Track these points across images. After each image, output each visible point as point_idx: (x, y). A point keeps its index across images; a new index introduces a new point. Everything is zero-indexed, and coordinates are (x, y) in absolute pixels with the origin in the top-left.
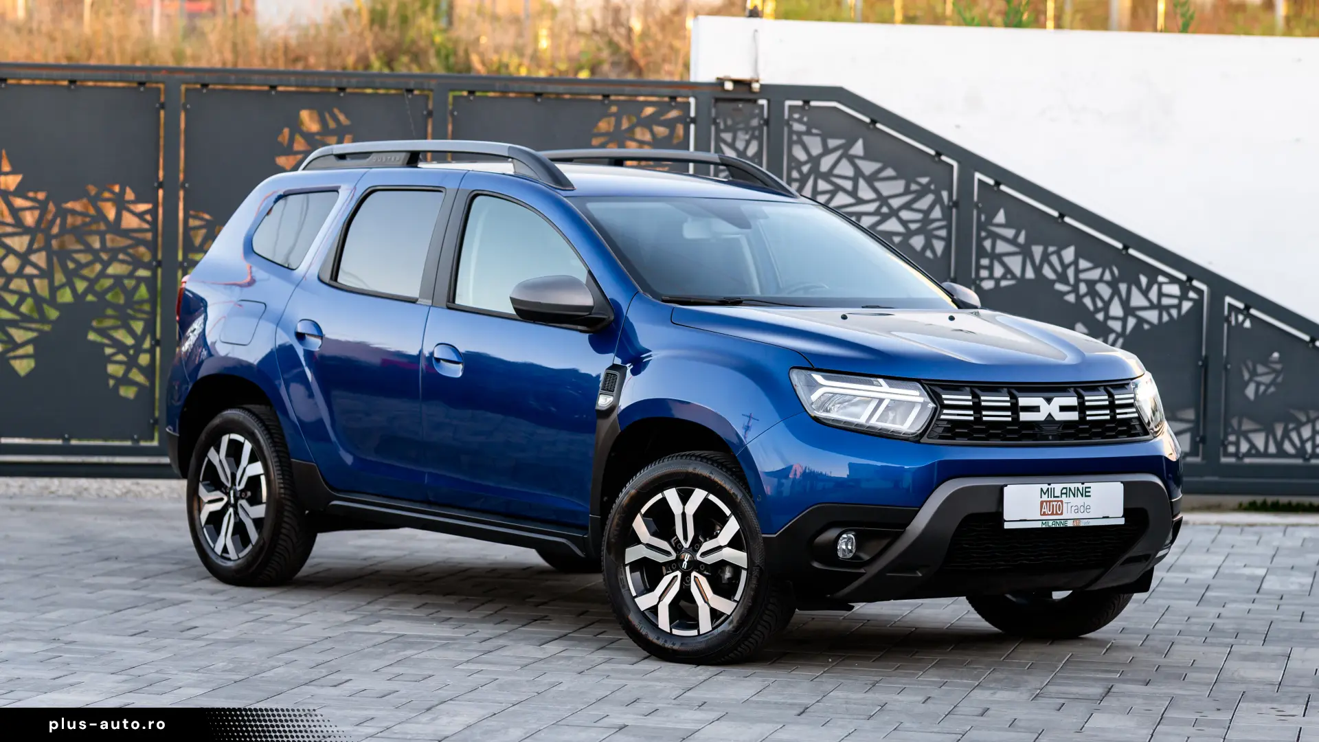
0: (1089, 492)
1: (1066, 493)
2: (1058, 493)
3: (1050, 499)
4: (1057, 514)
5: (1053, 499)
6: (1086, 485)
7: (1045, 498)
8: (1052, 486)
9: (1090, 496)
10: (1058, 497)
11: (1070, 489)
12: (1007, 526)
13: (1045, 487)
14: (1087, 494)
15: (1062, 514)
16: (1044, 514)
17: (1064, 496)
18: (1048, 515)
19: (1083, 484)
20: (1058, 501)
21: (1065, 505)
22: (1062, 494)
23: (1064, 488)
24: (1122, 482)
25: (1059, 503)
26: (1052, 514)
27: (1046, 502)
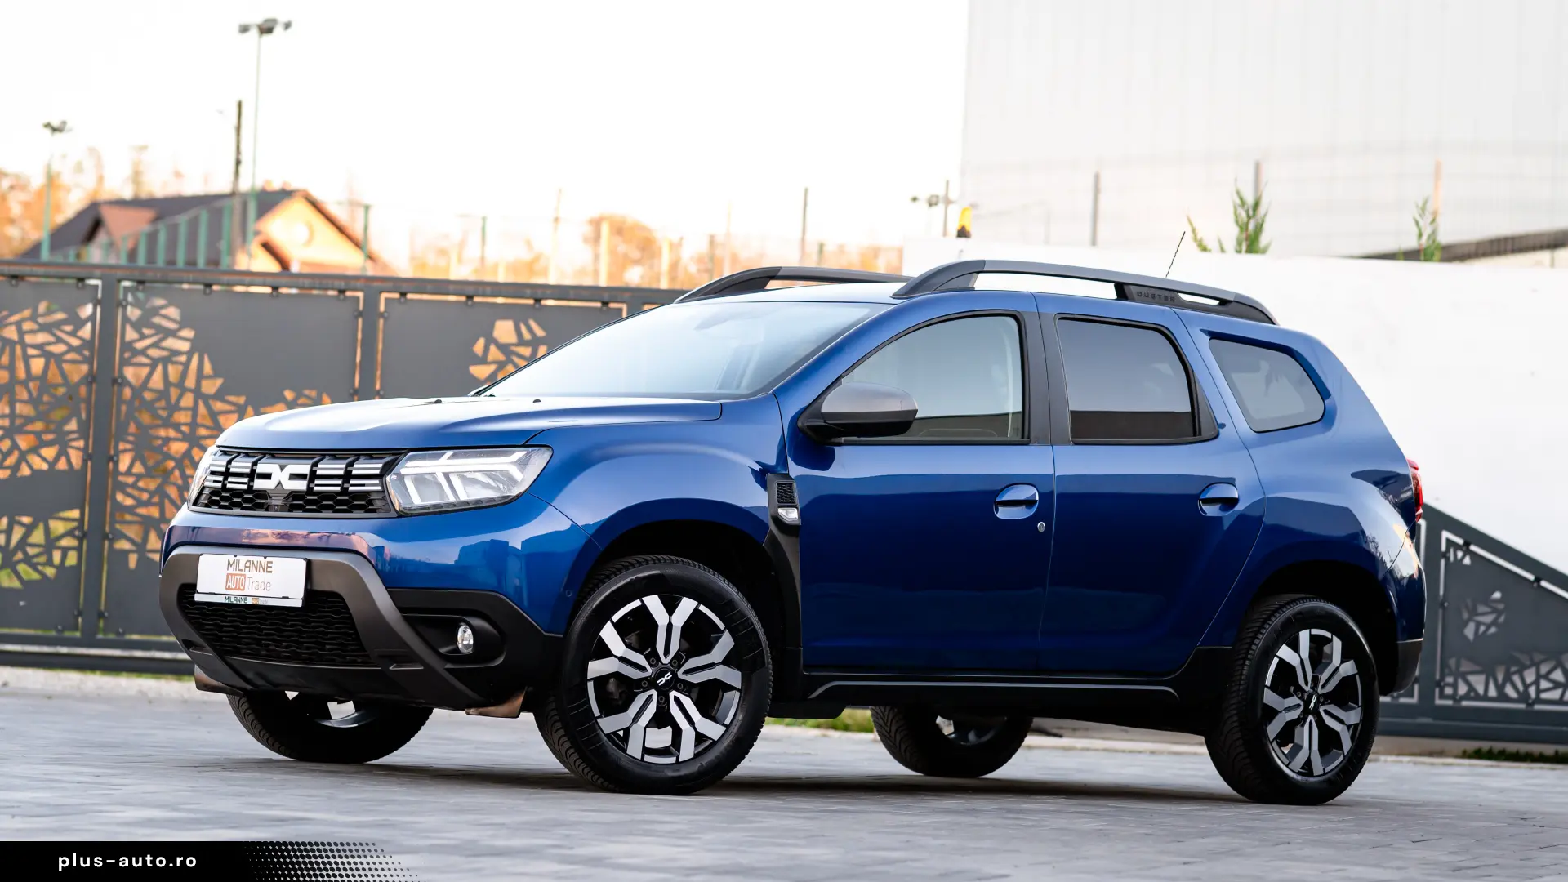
0: (271, 567)
1: (249, 567)
2: (242, 566)
3: (235, 572)
4: (239, 589)
5: (237, 572)
6: (268, 559)
7: (231, 570)
8: (238, 557)
9: (271, 572)
10: (242, 570)
11: (253, 563)
12: (198, 598)
13: (232, 558)
14: (269, 569)
15: (243, 590)
16: (228, 588)
17: (247, 569)
18: (232, 589)
19: (265, 557)
20: (241, 575)
21: (247, 580)
22: (246, 567)
23: (248, 561)
24: (305, 559)
25: (243, 577)
26: (235, 589)
27: (232, 575)
